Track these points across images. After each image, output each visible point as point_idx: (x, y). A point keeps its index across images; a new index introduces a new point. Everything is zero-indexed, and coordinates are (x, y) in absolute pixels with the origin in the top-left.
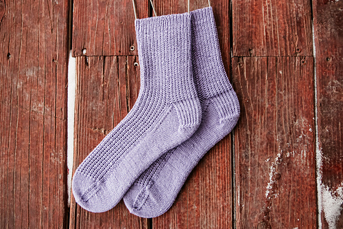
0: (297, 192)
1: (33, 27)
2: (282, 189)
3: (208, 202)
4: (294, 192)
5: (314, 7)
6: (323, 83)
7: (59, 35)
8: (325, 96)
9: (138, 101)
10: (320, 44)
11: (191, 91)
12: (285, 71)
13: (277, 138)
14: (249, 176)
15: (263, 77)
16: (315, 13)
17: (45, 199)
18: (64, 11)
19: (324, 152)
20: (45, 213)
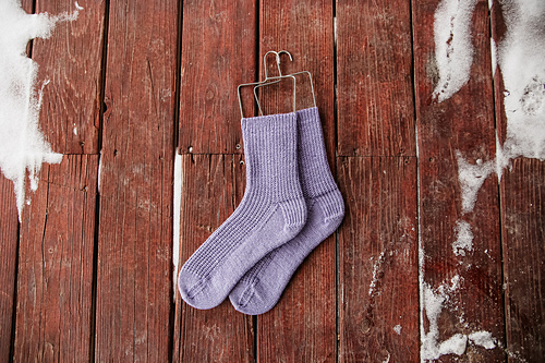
0: (400, 291)
1: (140, 124)
2: (385, 288)
3: (312, 299)
4: (397, 289)
5: (417, 108)
6: (426, 183)
7: (166, 133)
8: (427, 196)
9: (244, 199)
10: (423, 145)
11: (296, 190)
12: (389, 171)
13: (381, 238)
14: (353, 274)
15: (367, 177)
16: (418, 114)
17: (151, 295)
18: (171, 109)
19: (427, 251)
20: (151, 309)
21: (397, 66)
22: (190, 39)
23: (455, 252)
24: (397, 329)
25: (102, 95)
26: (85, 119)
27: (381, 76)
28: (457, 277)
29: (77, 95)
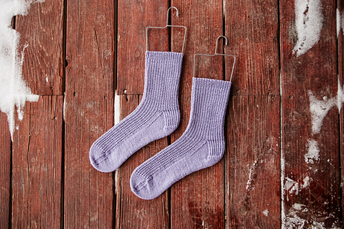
0: (267, 187)
1: (90, 74)
2: (257, 185)
3: (208, 192)
4: (265, 186)
5: (282, 61)
6: (286, 114)
7: (108, 80)
8: (287, 122)
10: (285, 87)
12: (260, 105)
13: (255, 151)
14: (236, 175)
15: (246, 110)
16: (282, 65)
17: (100, 189)
18: (111, 64)
19: (287, 160)
21: (267, 32)
22: (123, 15)
23: (306, 160)
24: (266, 213)
25: (64, 55)
26: (53, 71)
27: (256, 39)
28: (307, 178)
29: (47, 55)
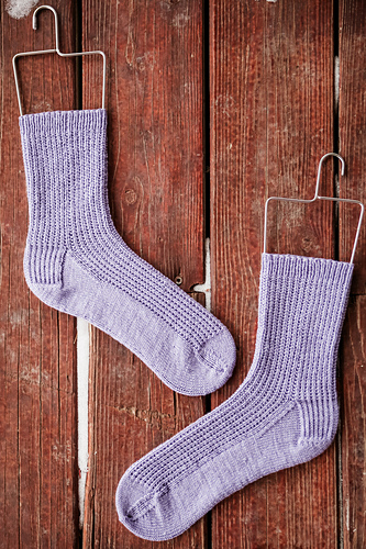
3: (299, 523)
17: (43, 517)
20: (45, 539)
